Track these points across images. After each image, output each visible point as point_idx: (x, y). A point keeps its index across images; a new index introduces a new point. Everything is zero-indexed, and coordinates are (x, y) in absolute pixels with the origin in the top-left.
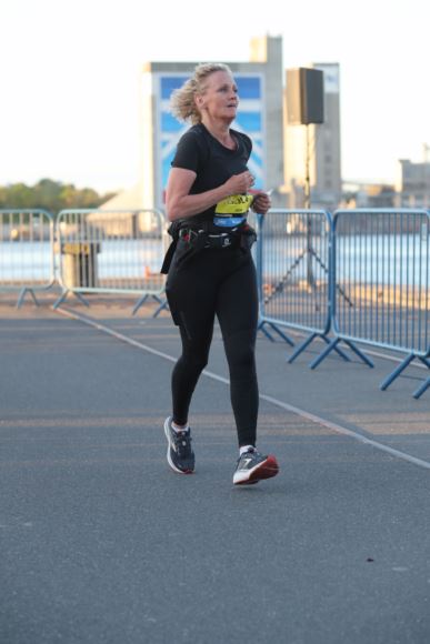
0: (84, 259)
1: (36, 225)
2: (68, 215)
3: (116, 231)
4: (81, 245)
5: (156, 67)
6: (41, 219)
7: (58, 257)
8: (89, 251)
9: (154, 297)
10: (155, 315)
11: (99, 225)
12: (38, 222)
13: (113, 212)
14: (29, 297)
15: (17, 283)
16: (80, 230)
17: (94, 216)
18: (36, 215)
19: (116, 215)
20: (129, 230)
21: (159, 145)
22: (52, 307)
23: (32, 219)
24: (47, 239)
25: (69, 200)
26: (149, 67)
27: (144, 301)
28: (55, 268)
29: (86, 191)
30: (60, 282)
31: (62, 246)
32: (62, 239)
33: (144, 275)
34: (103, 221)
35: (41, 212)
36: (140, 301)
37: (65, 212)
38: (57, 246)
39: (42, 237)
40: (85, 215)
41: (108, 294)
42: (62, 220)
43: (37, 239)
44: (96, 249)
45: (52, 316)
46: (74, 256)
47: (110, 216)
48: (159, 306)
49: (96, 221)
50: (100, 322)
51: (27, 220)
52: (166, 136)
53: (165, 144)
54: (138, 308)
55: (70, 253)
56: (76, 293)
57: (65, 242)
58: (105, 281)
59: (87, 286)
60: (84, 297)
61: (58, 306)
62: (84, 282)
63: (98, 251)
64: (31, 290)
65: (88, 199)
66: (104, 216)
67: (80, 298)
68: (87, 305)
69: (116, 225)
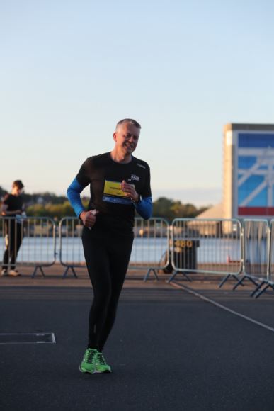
0: (188, 251)
1: (158, 228)
2: (179, 222)
3: (207, 233)
4: (186, 241)
5: (235, 127)
6: (162, 224)
8: (191, 245)
9: (234, 276)
10: (234, 288)
11: (195, 228)
12: (159, 226)
13: (204, 220)
14: (152, 274)
15: (145, 265)
16: (182, 232)
17: (192, 222)
18: (158, 221)
19: (206, 222)
20: (215, 232)
21: (236, 177)
22: (167, 281)
23: (156, 224)
24: (165, 236)
25: (177, 212)
26: (230, 127)
27: (228, 278)
29: (188, 206)
30: (173, 265)
31: (175, 241)
32: (174, 236)
33: (227, 262)
34: (197, 226)
35: (162, 219)
36: (224, 279)
37: (177, 219)
38: (172, 242)
39: (161, 235)
40: (186, 222)
41: (203, 273)
42: (175, 225)
43: (158, 236)
44: (196, 244)
45: (167, 287)
46: (183, 248)
47: (202, 222)
48: (237, 283)
49: (193, 226)
50: (197, 291)
51: (152, 223)
52: (241, 172)
53: (240, 176)
54: (223, 284)
55: (180, 247)
57: (176, 239)
58: (201, 265)
59: (190, 268)
60: (188, 275)
61: (170, 281)
62: (188, 265)
63: (198, 245)
64: (154, 270)
65: (190, 211)
66: (198, 222)
67: (185, 275)
68: (190, 280)
69: (207, 228)
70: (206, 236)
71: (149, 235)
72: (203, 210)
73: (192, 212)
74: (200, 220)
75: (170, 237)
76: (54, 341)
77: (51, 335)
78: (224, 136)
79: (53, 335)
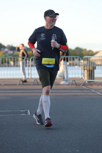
1: (76, 61)
2: (86, 58)
3: (99, 63)
4: (90, 67)
6: (78, 59)
7: (83, 70)
12: (77, 60)
16: (88, 63)
17: (92, 58)
18: (76, 58)
23: (75, 59)
24: (80, 65)
28: (82, 74)
30: (84, 78)
31: (84, 67)
32: (84, 65)
34: (95, 60)
35: (78, 57)
37: (85, 57)
39: (78, 64)
40: (90, 58)
41: (98, 82)
42: (84, 60)
43: (76, 65)
45: (81, 88)
46: (88, 70)
47: (97, 58)
49: (93, 60)
50: (95, 90)
51: (73, 59)
55: (86, 70)
56: (88, 81)
58: (97, 78)
59: (92, 79)
60: (91, 83)
61: (83, 85)
62: (91, 78)
63: (95, 69)
64: (74, 81)
66: (95, 58)
67: (89, 83)
68: (92, 85)
69: (99, 61)
70: (99, 65)
71: (72, 65)
72: (97, 53)
73: (92, 54)
74: (96, 57)
75: (82, 65)
76: (29, 114)
77: (28, 111)
79: (29, 111)
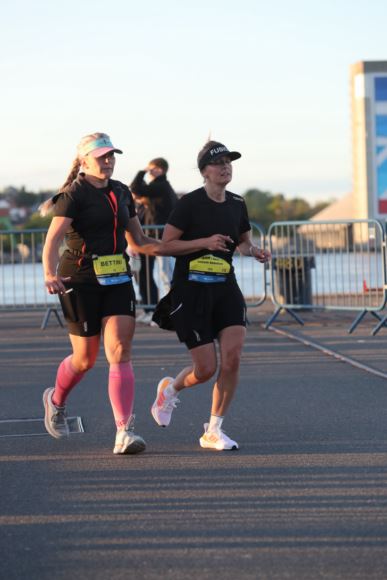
3: (330, 244)
4: (293, 259)
5: (369, 67)
8: (302, 265)
9: (373, 313)
10: (375, 333)
11: (308, 237)
13: (320, 223)
16: (286, 246)
17: (305, 227)
21: (374, 150)
22: (264, 326)
25: (278, 212)
26: (361, 67)
27: (363, 318)
29: (296, 202)
30: (272, 298)
34: (315, 233)
37: (276, 224)
45: (264, 334)
48: (380, 324)
52: (381, 141)
53: (380, 149)
54: (355, 327)
56: (287, 310)
57: (277, 256)
59: (301, 302)
62: (298, 298)
65: (298, 212)
67: (293, 315)
68: (301, 323)
72: (321, 207)
73: (304, 212)
76: (81, 429)
78: (352, 83)
79: (79, 419)
